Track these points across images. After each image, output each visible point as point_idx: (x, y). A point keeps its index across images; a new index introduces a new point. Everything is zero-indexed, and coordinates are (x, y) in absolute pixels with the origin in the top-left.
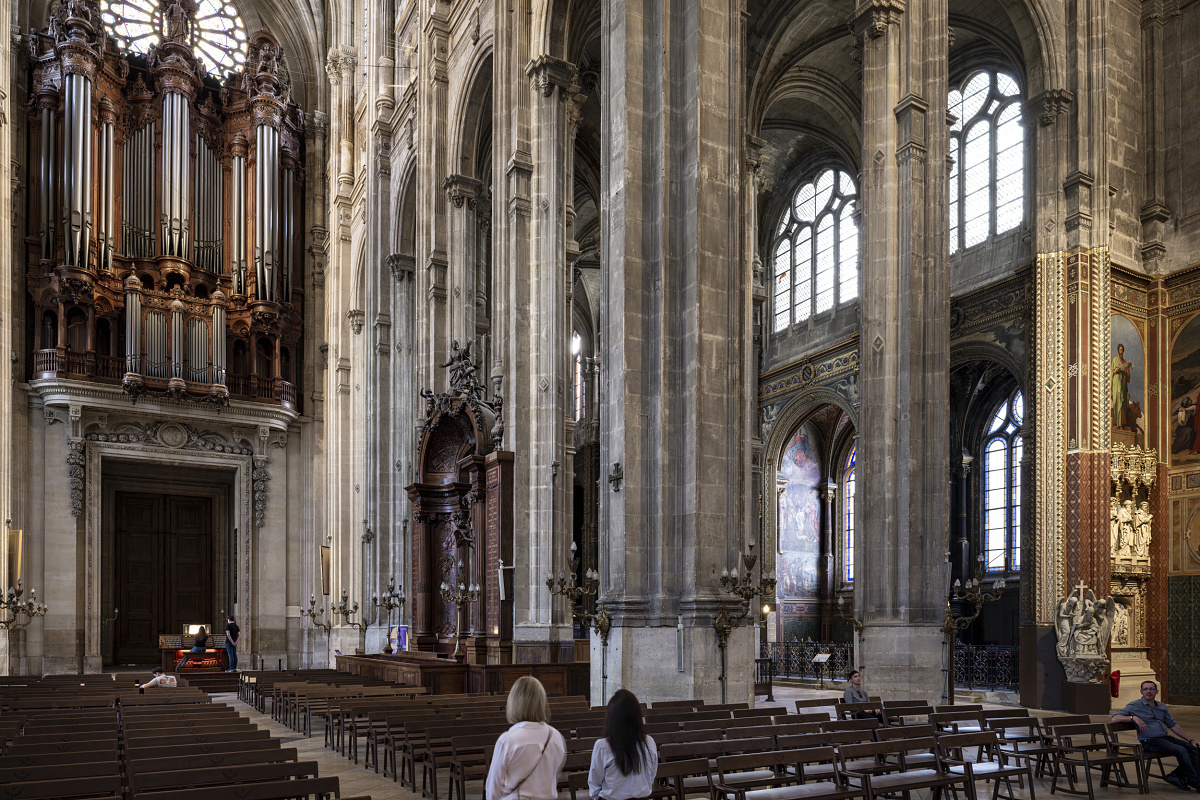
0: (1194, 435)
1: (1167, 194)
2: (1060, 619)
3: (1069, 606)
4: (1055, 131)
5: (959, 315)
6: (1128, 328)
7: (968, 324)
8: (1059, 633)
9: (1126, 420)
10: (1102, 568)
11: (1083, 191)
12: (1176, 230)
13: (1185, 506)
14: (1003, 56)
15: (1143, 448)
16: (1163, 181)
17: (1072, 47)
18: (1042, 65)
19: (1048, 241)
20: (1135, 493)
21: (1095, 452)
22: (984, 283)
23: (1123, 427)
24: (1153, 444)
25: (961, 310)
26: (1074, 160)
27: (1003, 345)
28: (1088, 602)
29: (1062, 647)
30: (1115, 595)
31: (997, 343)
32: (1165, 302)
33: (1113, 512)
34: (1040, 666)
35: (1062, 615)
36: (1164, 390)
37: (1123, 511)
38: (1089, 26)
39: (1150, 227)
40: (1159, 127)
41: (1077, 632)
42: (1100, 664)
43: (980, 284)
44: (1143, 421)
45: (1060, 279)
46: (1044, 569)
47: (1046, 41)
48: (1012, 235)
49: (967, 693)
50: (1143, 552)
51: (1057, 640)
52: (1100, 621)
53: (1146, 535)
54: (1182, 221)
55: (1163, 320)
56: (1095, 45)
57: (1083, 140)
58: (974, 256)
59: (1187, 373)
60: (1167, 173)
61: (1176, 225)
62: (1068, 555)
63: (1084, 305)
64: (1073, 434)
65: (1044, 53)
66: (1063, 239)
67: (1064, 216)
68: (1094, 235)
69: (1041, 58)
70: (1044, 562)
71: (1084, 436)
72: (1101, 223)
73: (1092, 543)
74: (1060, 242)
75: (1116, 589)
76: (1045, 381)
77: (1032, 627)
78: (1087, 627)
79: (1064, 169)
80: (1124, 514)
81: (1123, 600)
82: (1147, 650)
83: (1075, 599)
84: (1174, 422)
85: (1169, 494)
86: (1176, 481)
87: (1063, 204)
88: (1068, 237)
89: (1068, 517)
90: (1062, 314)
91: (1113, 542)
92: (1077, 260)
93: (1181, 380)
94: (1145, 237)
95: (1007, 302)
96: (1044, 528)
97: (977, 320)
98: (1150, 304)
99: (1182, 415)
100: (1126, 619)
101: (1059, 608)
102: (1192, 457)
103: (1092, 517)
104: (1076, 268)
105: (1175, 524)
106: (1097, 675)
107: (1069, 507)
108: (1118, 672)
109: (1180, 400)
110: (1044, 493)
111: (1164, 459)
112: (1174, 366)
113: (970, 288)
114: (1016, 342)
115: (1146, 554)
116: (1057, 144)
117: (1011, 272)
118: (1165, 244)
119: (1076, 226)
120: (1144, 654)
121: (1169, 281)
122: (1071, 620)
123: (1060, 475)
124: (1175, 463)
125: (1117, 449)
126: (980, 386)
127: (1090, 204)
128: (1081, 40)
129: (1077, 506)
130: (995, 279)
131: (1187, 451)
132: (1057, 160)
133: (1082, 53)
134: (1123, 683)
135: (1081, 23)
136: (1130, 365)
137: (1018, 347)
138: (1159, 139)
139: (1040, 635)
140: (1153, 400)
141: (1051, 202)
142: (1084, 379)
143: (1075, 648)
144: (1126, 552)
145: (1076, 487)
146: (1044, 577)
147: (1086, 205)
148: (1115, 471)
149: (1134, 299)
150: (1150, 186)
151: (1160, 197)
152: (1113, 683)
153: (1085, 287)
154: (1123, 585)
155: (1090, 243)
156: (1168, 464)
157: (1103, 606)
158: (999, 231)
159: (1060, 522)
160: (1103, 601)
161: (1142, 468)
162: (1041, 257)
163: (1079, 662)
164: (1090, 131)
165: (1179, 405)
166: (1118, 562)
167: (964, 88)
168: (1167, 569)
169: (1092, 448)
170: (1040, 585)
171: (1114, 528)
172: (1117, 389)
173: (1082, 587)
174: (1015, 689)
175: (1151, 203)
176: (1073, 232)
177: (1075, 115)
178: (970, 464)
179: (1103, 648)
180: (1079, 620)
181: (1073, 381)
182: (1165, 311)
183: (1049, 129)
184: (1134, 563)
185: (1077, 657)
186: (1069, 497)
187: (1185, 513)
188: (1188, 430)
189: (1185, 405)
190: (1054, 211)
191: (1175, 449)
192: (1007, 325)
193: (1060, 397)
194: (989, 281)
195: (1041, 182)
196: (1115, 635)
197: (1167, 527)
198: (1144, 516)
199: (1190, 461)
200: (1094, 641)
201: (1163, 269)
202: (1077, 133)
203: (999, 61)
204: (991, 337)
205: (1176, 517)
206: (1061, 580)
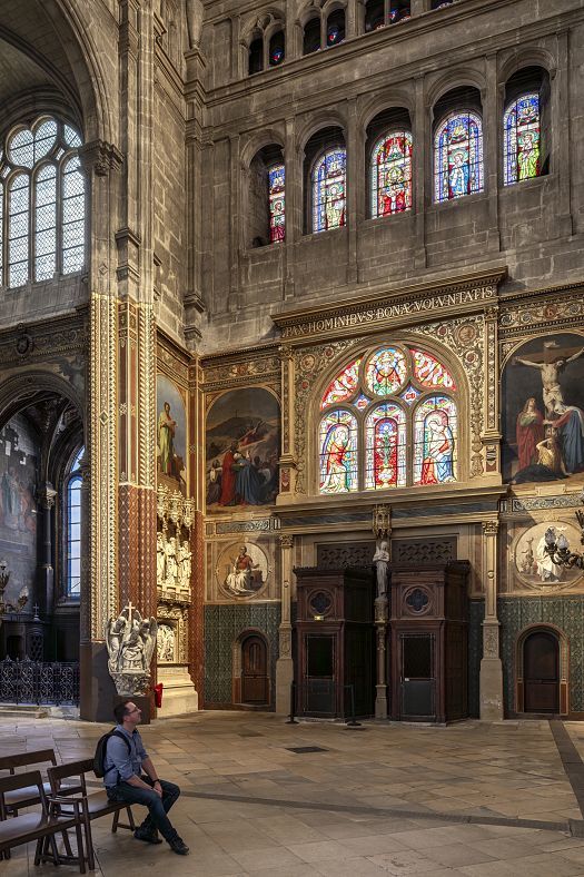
0: (221, 491)
1: (203, 290)
2: (110, 636)
3: (118, 624)
4: (109, 182)
5: (28, 343)
6: (172, 391)
7: (36, 352)
8: (110, 650)
9: (171, 469)
10: (148, 593)
11: (132, 248)
12: (209, 321)
13: (215, 548)
14: (67, 107)
15: (184, 495)
16: (199, 279)
17: (124, 114)
18: (97, 115)
19: (101, 283)
20: (179, 532)
21: (143, 487)
22: (50, 315)
23: (169, 474)
24: (193, 494)
25: (30, 338)
26: (124, 216)
27: (67, 378)
28: (135, 621)
29: (112, 663)
30: (163, 618)
31: (62, 375)
32: (201, 380)
33: (159, 545)
34: (95, 681)
35: (112, 633)
36: (200, 451)
37: (168, 546)
38: (139, 102)
39: (190, 312)
40: (197, 232)
41: (125, 649)
42: (142, 678)
43: (46, 316)
44: (185, 474)
45: (111, 321)
46: (98, 590)
47: (101, 95)
48: (74, 276)
49: (34, 709)
50: (185, 582)
51: (108, 657)
52: (145, 639)
53: (187, 570)
54: (213, 316)
55: (200, 394)
56: (143, 121)
57: (132, 203)
58: (42, 290)
59: (217, 440)
60: (203, 273)
61: (209, 317)
62: (120, 578)
63: (133, 351)
64: (123, 467)
65: (99, 106)
66: (115, 286)
67: (115, 265)
68: (141, 291)
69: (96, 109)
70: (98, 584)
71: (133, 471)
72: (148, 284)
73: (140, 570)
74: (112, 287)
75: (163, 612)
76: (99, 414)
77: (89, 645)
78: (133, 645)
79: (116, 223)
80: (169, 549)
81: (169, 623)
82: (188, 666)
83: (123, 618)
84: (208, 478)
85: (204, 538)
86: (209, 526)
87: (114, 253)
88: (119, 285)
89: (120, 543)
90: (114, 356)
91: (160, 572)
92: (126, 308)
93: (213, 445)
94: (187, 320)
95: (70, 338)
96: (99, 551)
97: (44, 350)
98: (190, 377)
99: (213, 474)
100: (172, 639)
101: (110, 626)
102: (220, 509)
103: (139, 546)
104: (125, 315)
105: (209, 562)
106: (141, 688)
107: (120, 534)
108: (161, 685)
109: (212, 461)
110: (98, 518)
111: (200, 508)
112: (207, 432)
113: (38, 318)
114: (78, 376)
115: (188, 584)
116: (110, 195)
117: (74, 310)
118: (201, 331)
119: (126, 277)
120: (186, 669)
121: (205, 361)
122: (120, 638)
123: (112, 504)
124: (208, 512)
125: (163, 490)
126: (60, 426)
127: (138, 262)
128: (132, 111)
129: (127, 534)
130: (60, 313)
131: (217, 504)
132: (110, 210)
133: (132, 123)
134: (165, 694)
135: (132, 97)
136: (175, 423)
137: (79, 380)
138: (198, 242)
139: (95, 652)
140: (193, 457)
141: (104, 248)
142: (133, 418)
143: (122, 664)
144: (170, 582)
145: (126, 516)
146: (99, 597)
147: (134, 261)
148: (161, 509)
149: (178, 369)
150: (191, 279)
151: (197, 290)
152: (156, 694)
153: (133, 337)
154: (169, 610)
155: (138, 297)
156: (204, 513)
157: (146, 626)
158: (65, 272)
159: (112, 547)
160: (146, 621)
161: (184, 511)
162: (95, 296)
163: (125, 676)
164: (138, 197)
165: (210, 466)
166: (164, 589)
167: (36, 129)
168: (202, 598)
169: (140, 483)
170: (95, 604)
171: (160, 560)
172: (164, 440)
173: (130, 608)
174: (76, 703)
175: (191, 293)
176: (123, 282)
177: (125, 177)
178: (54, 497)
179: (148, 664)
180: (127, 638)
181: (123, 418)
182: (201, 386)
183: (103, 179)
184: (178, 592)
185: (124, 672)
186: (121, 525)
187: (216, 554)
188: (217, 486)
189: (215, 466)
190: (107, 257)
191: (209, 502)
192: (70, 360)
193: (112, 430)
194: (54, 314)
195: (95, 227)
196: (161, 652)
197: (203, 565)
198: (185, 552)
199: (218, 512)
200: (139, 657)
201: (199, 351)
202: (127, 193)
203: (65, 112)
204: (56, 368)
205: (209, 557)
206: (113, 601)
